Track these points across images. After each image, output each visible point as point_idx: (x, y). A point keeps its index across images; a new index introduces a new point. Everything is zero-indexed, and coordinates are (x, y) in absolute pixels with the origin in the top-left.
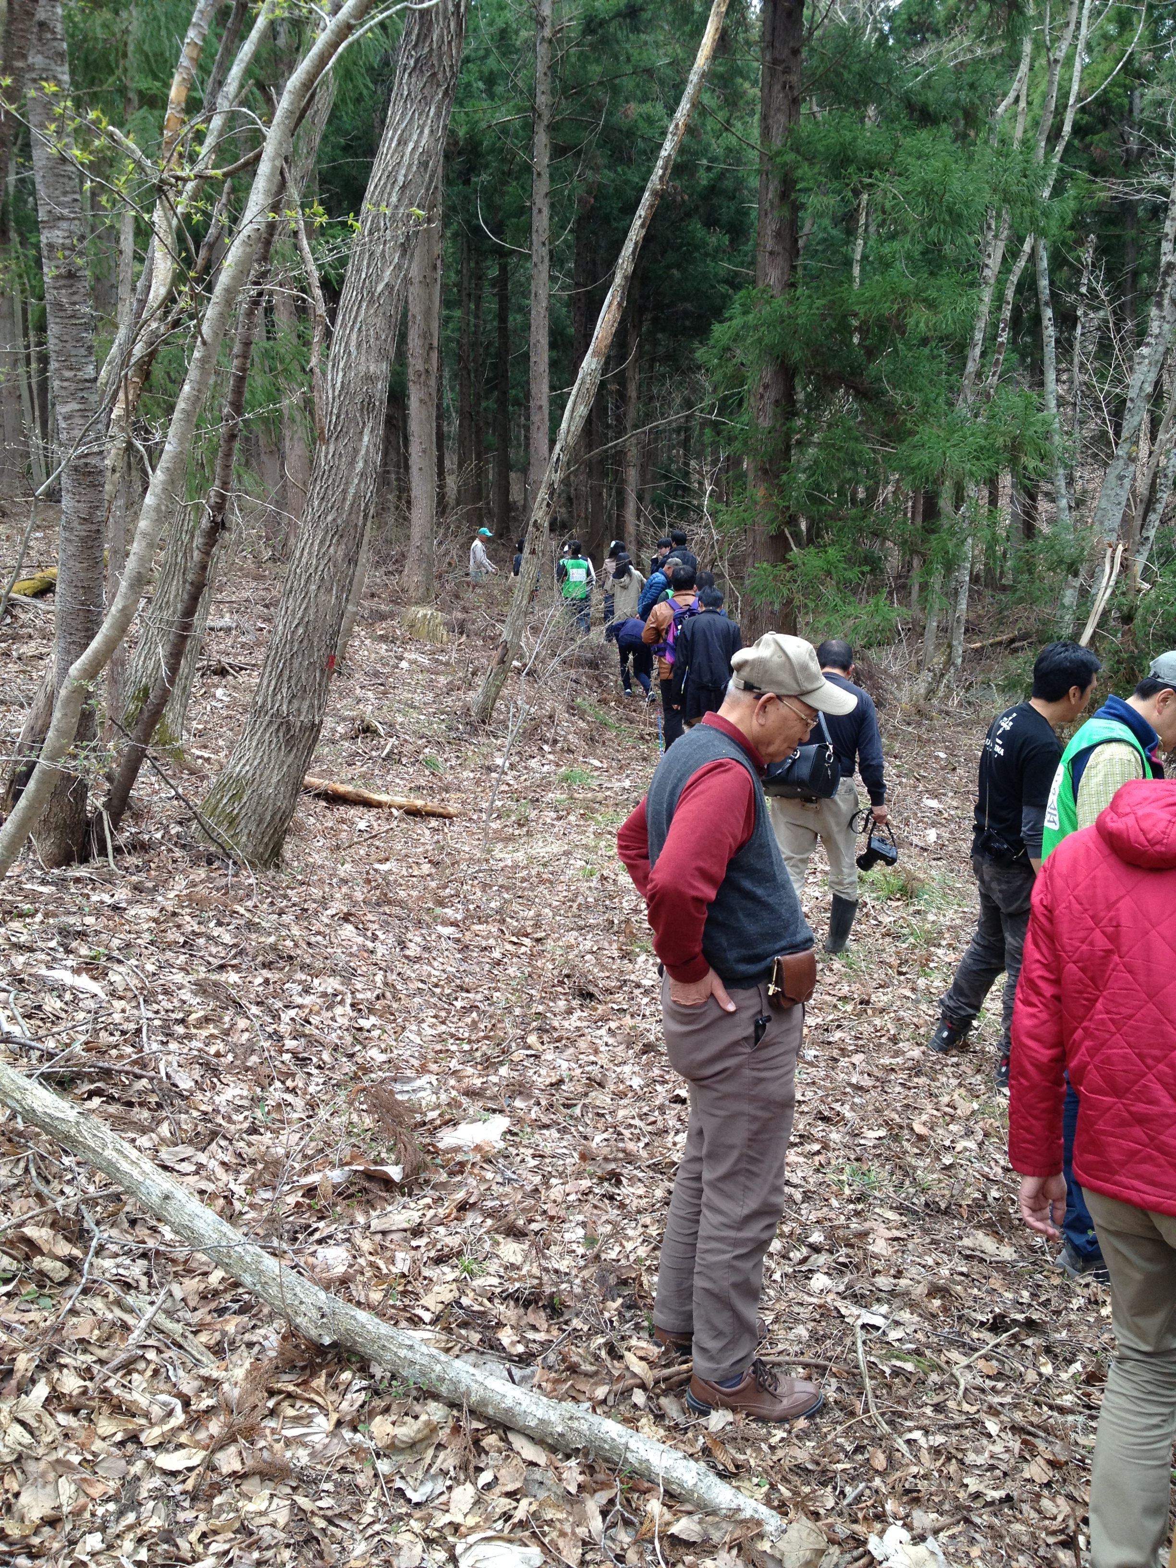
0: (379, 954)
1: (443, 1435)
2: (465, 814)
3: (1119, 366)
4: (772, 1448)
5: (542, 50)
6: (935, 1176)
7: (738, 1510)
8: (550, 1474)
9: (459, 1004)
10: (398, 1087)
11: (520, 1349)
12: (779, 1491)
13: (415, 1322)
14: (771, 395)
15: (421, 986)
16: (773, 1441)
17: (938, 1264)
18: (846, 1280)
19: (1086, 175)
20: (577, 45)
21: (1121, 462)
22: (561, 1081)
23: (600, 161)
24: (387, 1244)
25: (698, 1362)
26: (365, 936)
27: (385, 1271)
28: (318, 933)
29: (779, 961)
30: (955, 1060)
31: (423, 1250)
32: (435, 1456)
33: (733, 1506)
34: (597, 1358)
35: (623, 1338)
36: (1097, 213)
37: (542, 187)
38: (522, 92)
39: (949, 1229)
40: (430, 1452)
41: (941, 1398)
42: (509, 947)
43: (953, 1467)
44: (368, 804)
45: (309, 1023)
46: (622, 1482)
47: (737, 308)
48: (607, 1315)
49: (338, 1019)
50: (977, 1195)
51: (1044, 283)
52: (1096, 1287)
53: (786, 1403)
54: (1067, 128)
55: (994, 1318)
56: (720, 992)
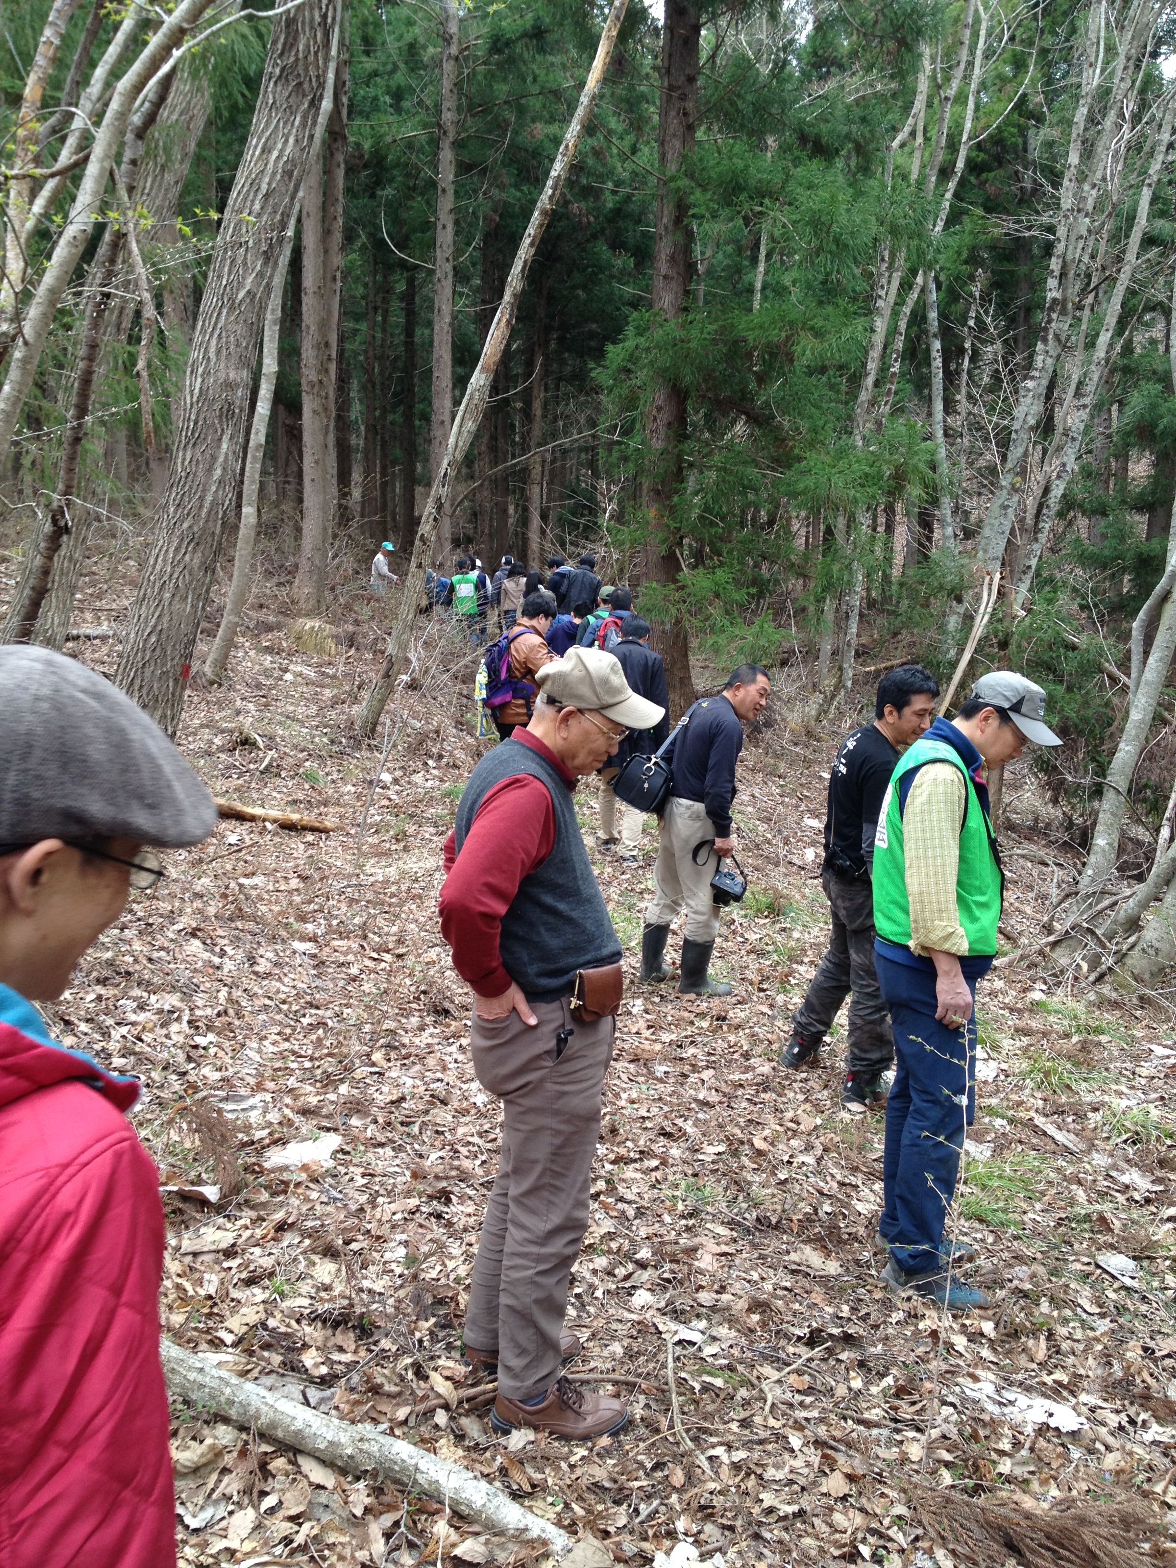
0: (226, 970)
1: (228, 1460)
2: (342, 829)
3: (1006, 399)
4: (572, 1467)
5: (448, 67)
6: (769, 1191)
7: (526, 1530)
8: (336, 1496)
9: (305, 1021)
10: (230, 1106)
11: (324, 1370)
12: (572, 1509)
13: (217, 1344)
14: (664, 417)
15: (268, 1002)
16: (573, 1459)
17: (763, 1279)
18: (668, 1296)
19: (980, 212)
20: (485, 63)
21: (1005, 492)
22: (403, 1099)
23: (506, 180)
24: (198, 1266)
25: (504, 1381)
26: (212, 952)
27: (191, 1293)
28: (162, 949)
29: (581, 975)
30: (804, 1075)
31: (233, 1271)
32: (219, 1481)
33: (521, 1526)
34: (402, 1378)
35: (432, 1358)
36: (992, 248)
37: (446, 203)
38: (428, 108)
39: (778, 1244)
40: (214, 1477)
41: (747, 1414)
42: (368, 963)
43: (752, 1482)
44: (241, 817)
45: (141, 1040)
46: (409, 1504)
47: (630, 330)
48: (418, 1335)
49: (173, 1036)
50: (808, 1209)
51: (933, 315)
52: (917, 1301)
53: (590, 1420)
54: (960, 164)
55: (811, 1333)
56: (523, 1006)
